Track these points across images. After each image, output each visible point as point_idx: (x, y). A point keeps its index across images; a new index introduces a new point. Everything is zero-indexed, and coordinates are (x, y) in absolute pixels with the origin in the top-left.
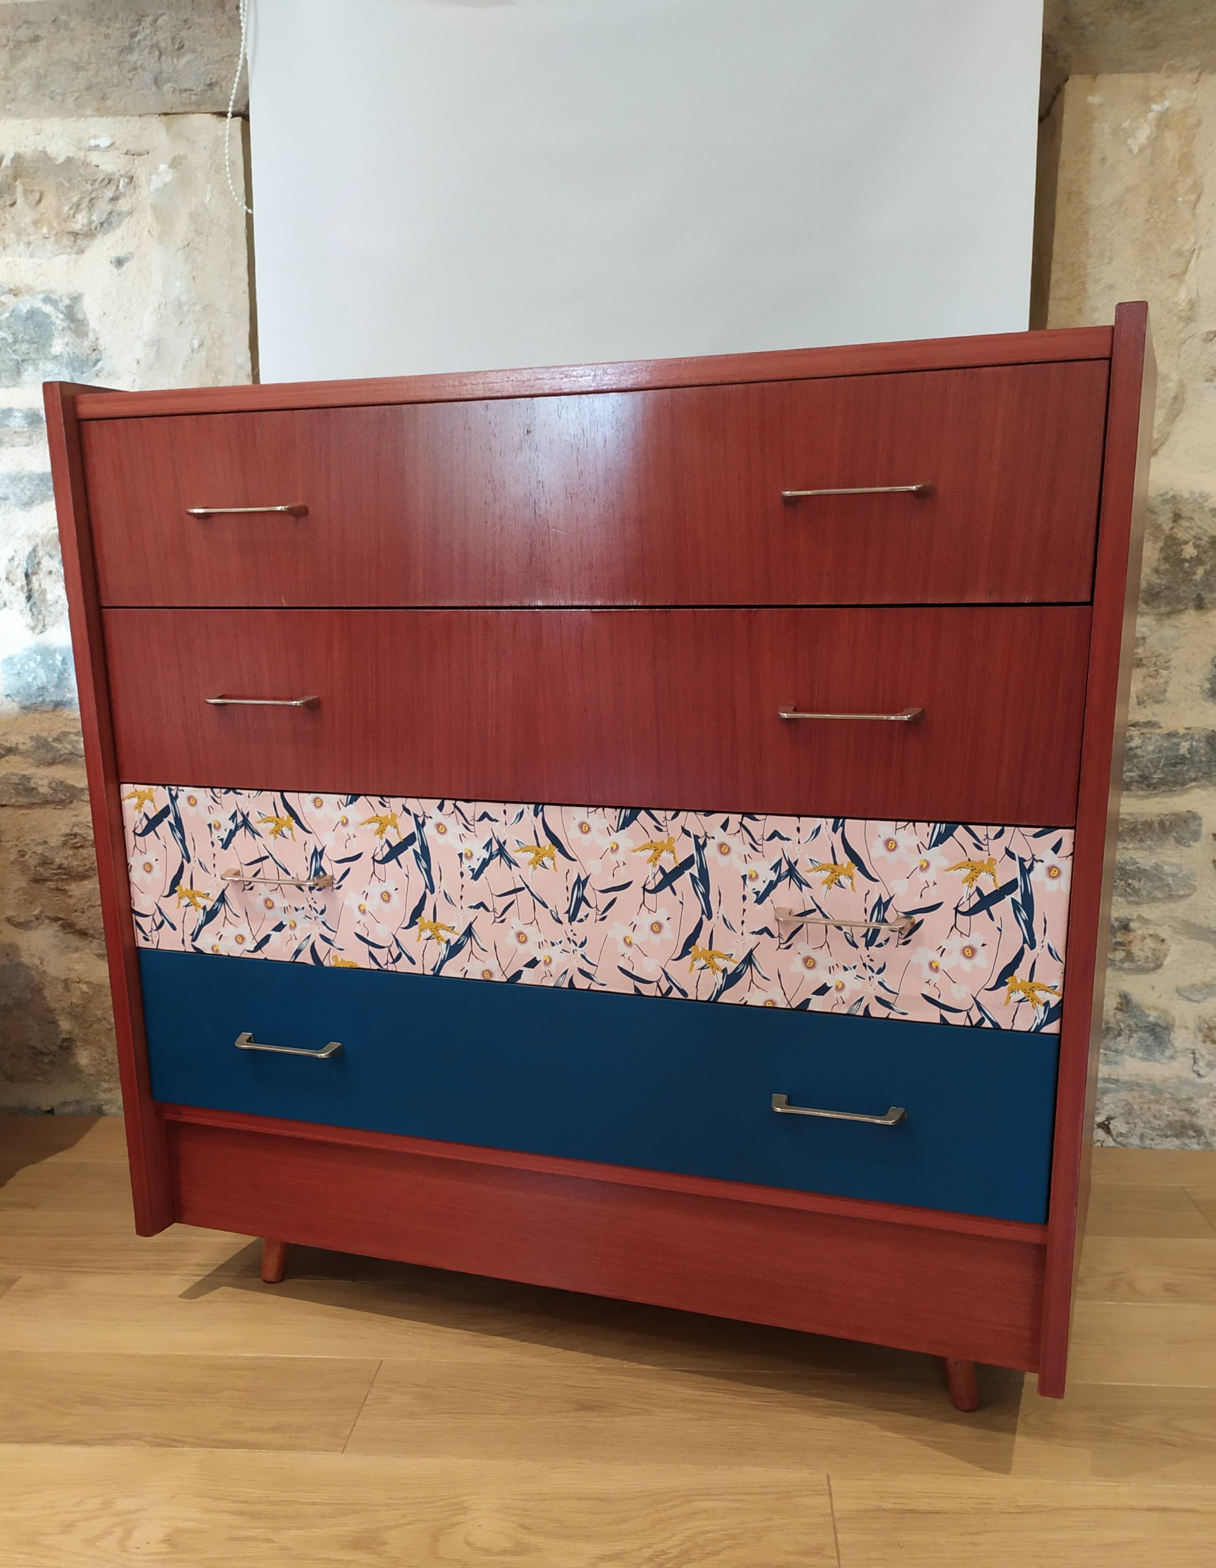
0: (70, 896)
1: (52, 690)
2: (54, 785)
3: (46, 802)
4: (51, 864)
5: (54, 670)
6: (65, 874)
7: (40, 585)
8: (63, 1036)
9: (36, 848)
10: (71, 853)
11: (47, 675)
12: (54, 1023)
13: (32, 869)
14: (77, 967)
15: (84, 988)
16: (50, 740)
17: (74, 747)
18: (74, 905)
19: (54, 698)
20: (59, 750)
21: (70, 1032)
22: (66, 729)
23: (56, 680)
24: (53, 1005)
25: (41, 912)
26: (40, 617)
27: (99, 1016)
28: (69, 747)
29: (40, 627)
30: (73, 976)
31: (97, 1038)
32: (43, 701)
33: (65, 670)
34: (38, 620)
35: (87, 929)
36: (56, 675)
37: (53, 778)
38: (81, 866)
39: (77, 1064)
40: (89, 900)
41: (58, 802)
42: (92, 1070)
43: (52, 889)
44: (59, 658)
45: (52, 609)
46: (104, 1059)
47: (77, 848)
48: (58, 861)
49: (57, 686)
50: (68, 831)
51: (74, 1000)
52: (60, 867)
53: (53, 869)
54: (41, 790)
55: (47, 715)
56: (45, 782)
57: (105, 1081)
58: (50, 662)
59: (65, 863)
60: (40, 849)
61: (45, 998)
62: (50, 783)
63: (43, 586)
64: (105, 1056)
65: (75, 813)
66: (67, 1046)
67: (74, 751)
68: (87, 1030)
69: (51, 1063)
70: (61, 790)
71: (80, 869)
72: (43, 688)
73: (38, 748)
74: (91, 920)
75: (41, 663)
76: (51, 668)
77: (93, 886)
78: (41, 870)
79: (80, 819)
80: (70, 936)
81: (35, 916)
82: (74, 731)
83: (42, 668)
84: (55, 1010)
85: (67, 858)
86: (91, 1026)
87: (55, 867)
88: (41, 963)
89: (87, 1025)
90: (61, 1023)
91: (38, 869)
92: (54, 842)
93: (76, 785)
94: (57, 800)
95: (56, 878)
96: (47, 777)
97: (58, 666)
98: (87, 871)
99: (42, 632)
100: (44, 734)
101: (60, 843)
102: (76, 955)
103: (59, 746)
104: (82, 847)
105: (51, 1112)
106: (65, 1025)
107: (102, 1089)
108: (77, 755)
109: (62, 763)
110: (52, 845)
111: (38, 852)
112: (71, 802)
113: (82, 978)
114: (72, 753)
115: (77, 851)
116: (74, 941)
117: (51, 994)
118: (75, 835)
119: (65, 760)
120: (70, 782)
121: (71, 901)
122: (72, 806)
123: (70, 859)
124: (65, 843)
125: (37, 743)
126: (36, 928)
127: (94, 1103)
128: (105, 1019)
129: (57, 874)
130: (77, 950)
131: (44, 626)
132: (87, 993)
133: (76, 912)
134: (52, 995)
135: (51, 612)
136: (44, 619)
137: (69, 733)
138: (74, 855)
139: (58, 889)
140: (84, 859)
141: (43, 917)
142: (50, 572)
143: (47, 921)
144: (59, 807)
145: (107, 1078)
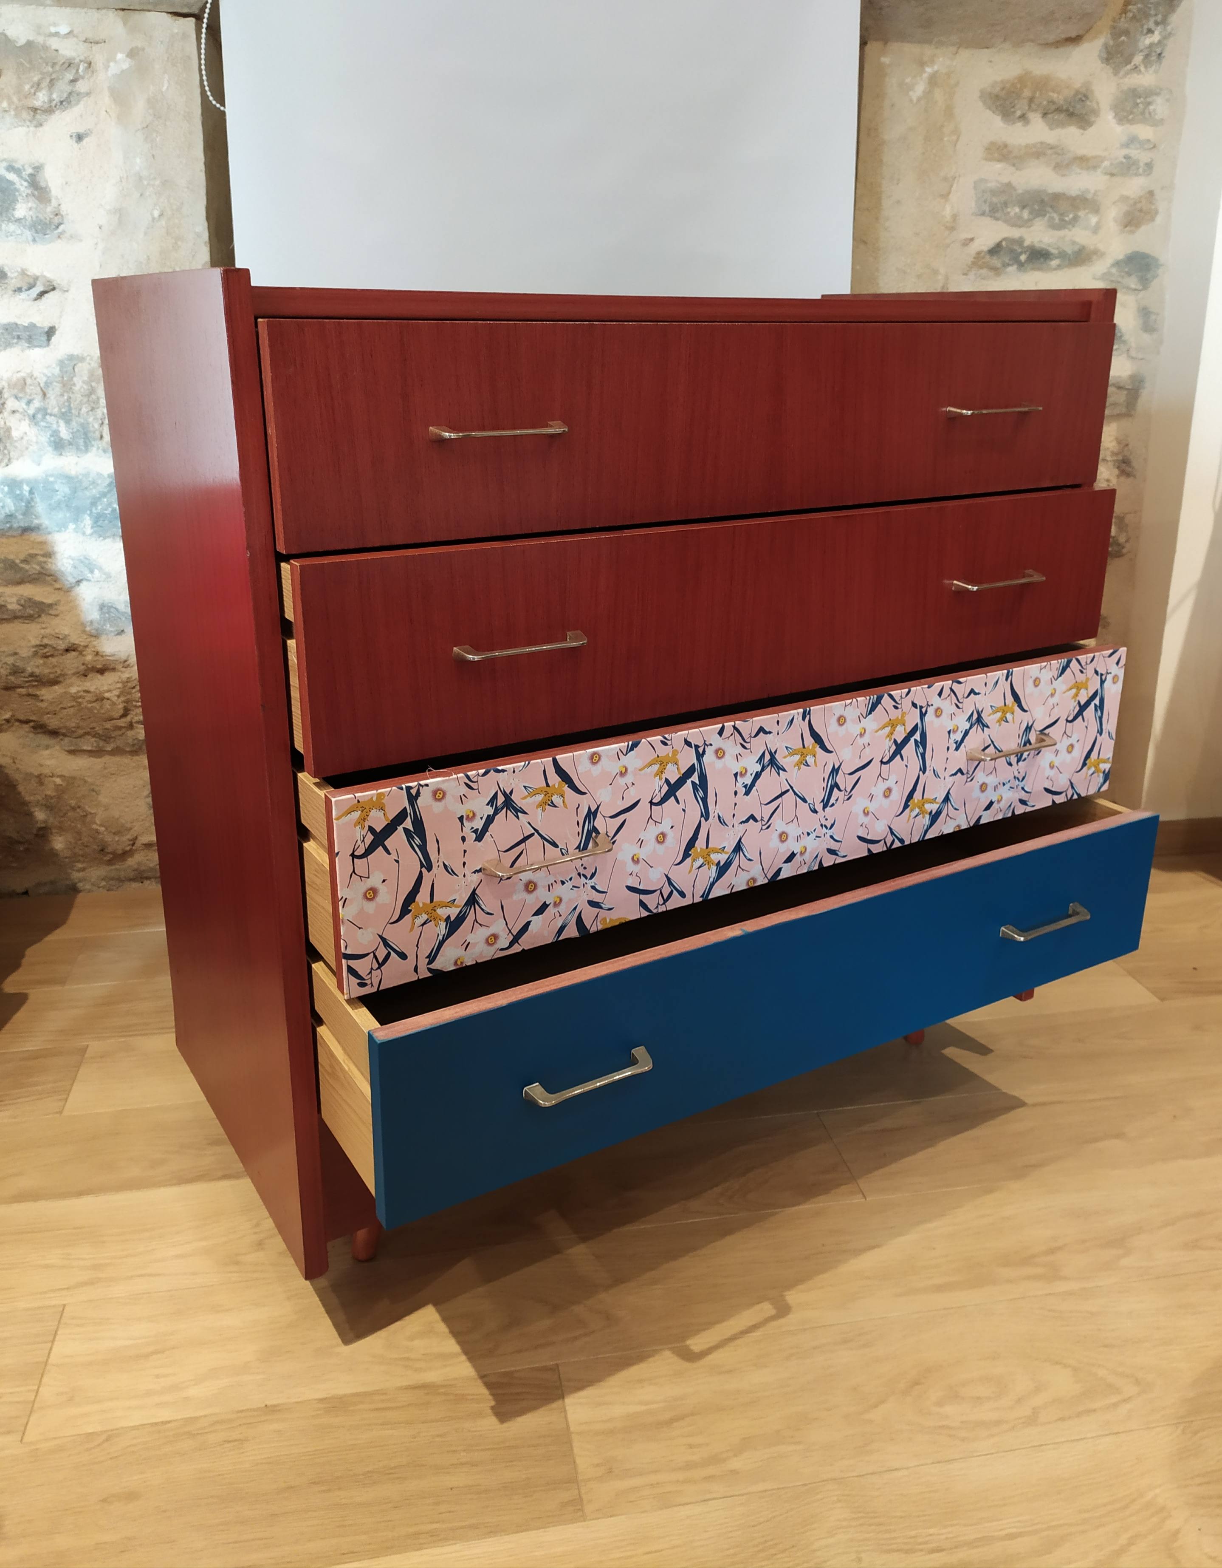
0: (42, 701)
1: (21, 517)
2: (22, 602)
3: (15, 617)
4: (22, 672)
5: (22, 500)
6: (36, 681)
7: (5, 423)
8: (40, 825)
9: (7, 659)
10: (41, 662)
11: (14, 504)
12: (30, 814)
13: (4, 677)
14: (48, 762)
15: (58, 781)
16: (17, 561)
17: (43, 568)
18: (46, 708)
19: (22, 524)
20: (27, 571)
21: (45, 822)
22: (31, 552)
23: (24, 508)
24: (28, 798)
25: (13, 716)
26: (6, 452)
27: (73, 805)
28: (38, 568)
29: (6, 461)
30: (46, 771)
31: (73, 824)
32: (11, 528)
33: (32, 499)
34: (5, 454)
35: (60, 728)
36: (24, 504)
37: (22, 596)
38: (53, 673)
39: (52, 849)
40: (61, 703)
41: (26, 617)
42: (67, 853)
43: (23, 695)
44: (26, 488)
45: (16, 444)
46: (79, 842)
47: (47, 657)
48: (29, 669)
49: (24, 514)
50: (38, 643)
51: (49, 793)
52: (32, 675)
53: (25, 677)
54: (10, 607)
55: (15, 540)
56: (14, 600)
57: (79, 861)
58: (18, 492)
59: (37, 671)
60: (11, 660)
61: (20, 793)
62: (18, 601)
63: (8, 424)
64: (80, 840)
65: (44, 626)
66: (43, 833)
67: (42, 571)
68: (62, 819)
69: (27, 850)
70: (30, 607)
71: (52, 676)
72: (10, 516)
73: (6, 569)
74: (63, 721)
75: (8, 493)
76: (19, 498)
77: (64, 690)
78: (12, 678)
79: (48, 631)
80: (40, 736)
81: (5, 720)
82: (41, 553)
83: (10, 498)
84: (30, 803)
85: (38, 667)
86: (65, 814)
87: (27, 675)
88: (14, 762)
89: (62, 814)
90: (36, 814)
91: (9, 678)
92: (25, 653)
93: (45, 601)
94: (26, 615)
95: (27, 685)
96: (16, 595)
97: (25, 495)
98: (58, 677)
99: (7, 465)
100: (12, 557)
101: (30, 653)
102: (47, 752)
103: (27, 567)
104: (52, 656)
105: (26, 893)
106: (40, 815)
107: (75, 868)
108: (45, 574)
109: (30, 582)
110: (24, 656)
111: (9, 663)
112: (40, 616)
113: (55, 772)
114: (40, 573)
115: (46, 660)
116: (45, 740)
117: (25, 788)
118: (45, 646)
119: (35, 579)
120: (38, 598)
121: (43, 705)
122: (40, 620)
123: (40, 668)
124: (36, 654)
125: (5, 564)
126: (6, 731)
127: (68, 883)
128: (79, 807)
129: (27, 682)
130: (47, 747)
131: (9, 460)
132: (61, 785)
133: (48, 714)
134: (27, 791)
135: (16, 447)
136: (9, 453)
137: (36, 555)
138: (45, 663)
139: (29, 695)
140: (54, 666)
141: (13, 721)
142: (14, 412)
143: (17, 724)
144: (26, 621)
145: (82, 859)
